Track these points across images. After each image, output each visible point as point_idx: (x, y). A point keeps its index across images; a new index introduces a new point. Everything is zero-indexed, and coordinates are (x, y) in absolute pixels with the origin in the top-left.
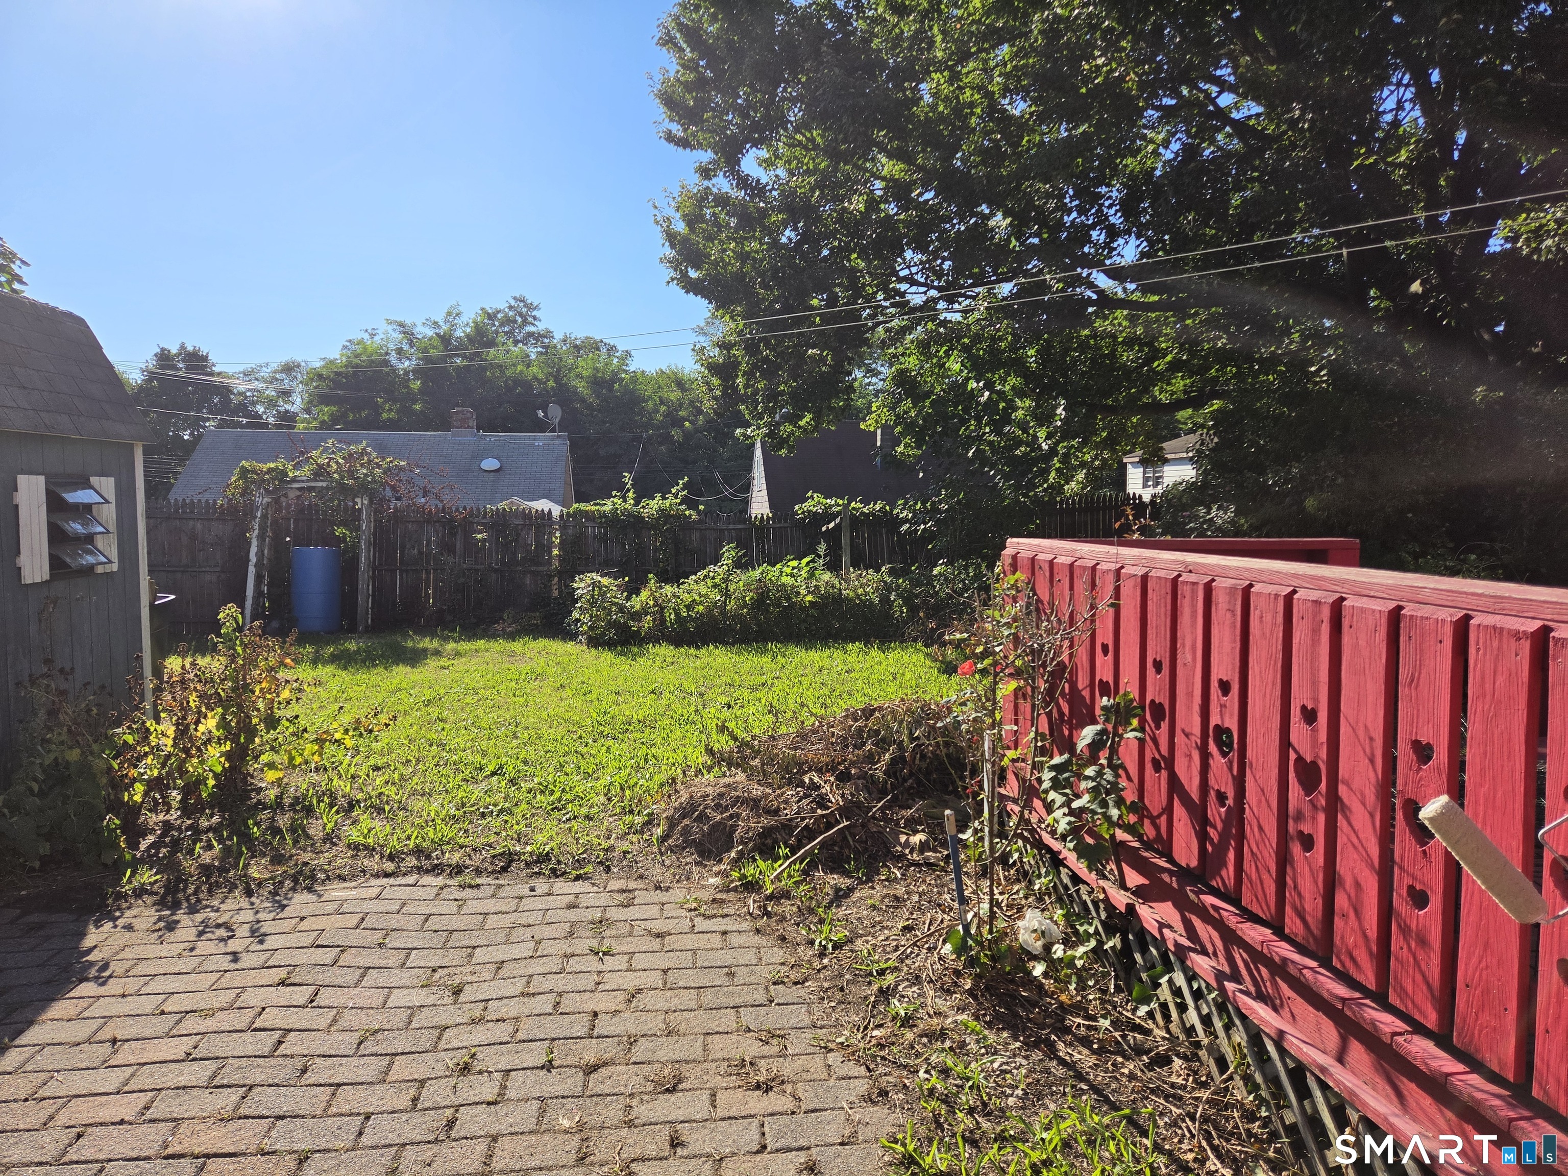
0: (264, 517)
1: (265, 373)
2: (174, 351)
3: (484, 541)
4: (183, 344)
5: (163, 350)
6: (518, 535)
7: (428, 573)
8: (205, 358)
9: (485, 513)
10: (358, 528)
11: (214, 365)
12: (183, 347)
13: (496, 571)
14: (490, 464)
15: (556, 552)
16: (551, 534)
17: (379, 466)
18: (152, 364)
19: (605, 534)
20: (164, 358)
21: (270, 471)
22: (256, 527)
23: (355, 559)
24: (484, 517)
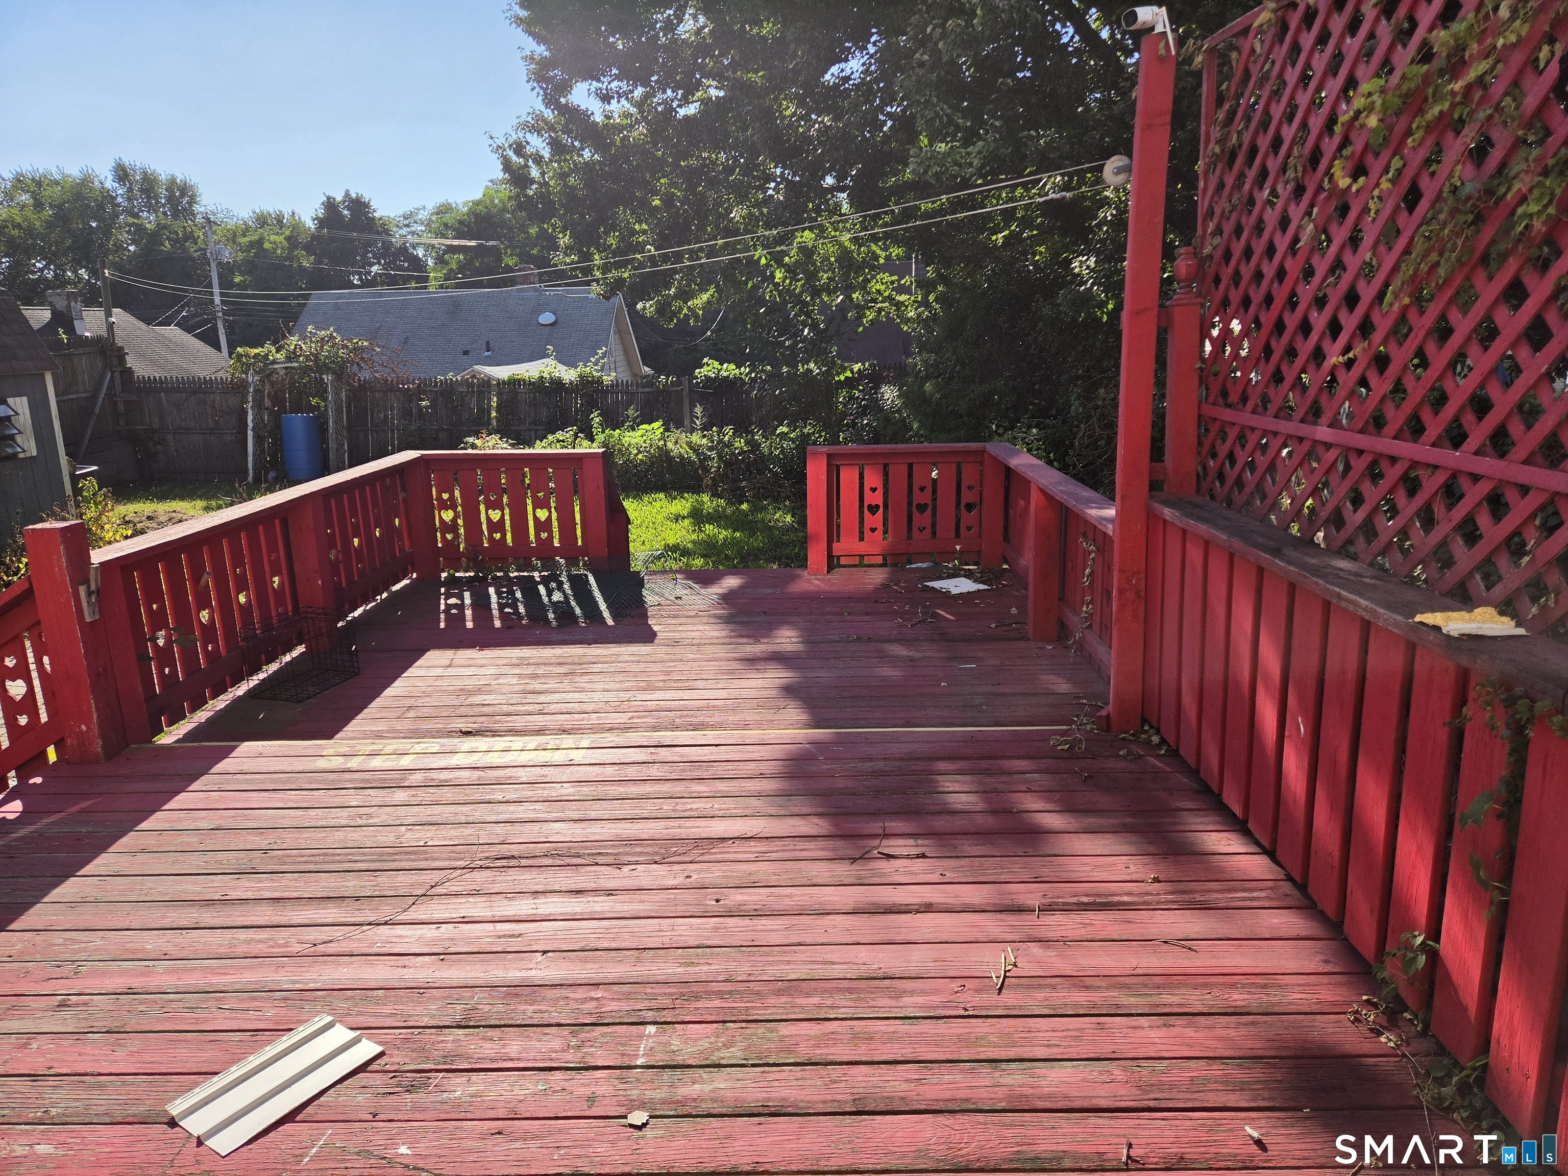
0: (257, 391)
1: (423, 215)
2: (339, 198)
3: (427, 407)
4: (347, 191)
5: (328, 198)
6: (463, 400)
7: (393, 431)
8: (366, 205)
9: (436, 383)
10: (325, 400)
11: (374, 211)
12: (347, 194)
13: (445, 430)
14: (547, 318)
15: (494, 414)
16: (490, 400)
17: (345, 347)
18: (321, 213)
19: (534, 399)
20: (330, 205)
21: (256, 356)
22: (250, 399)
23: (326, 423)
24: (436, 385)
